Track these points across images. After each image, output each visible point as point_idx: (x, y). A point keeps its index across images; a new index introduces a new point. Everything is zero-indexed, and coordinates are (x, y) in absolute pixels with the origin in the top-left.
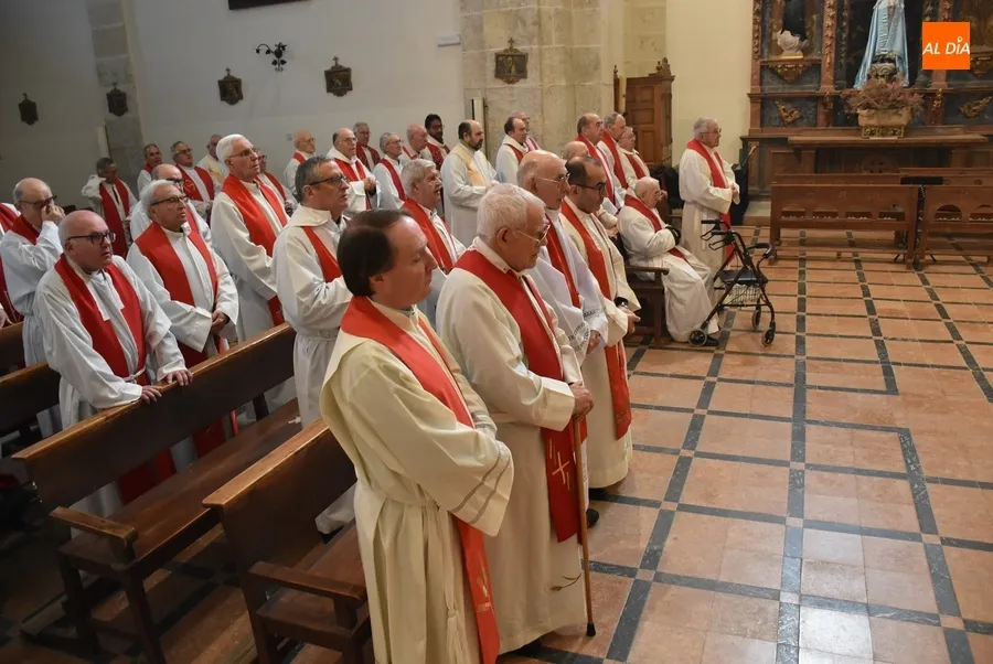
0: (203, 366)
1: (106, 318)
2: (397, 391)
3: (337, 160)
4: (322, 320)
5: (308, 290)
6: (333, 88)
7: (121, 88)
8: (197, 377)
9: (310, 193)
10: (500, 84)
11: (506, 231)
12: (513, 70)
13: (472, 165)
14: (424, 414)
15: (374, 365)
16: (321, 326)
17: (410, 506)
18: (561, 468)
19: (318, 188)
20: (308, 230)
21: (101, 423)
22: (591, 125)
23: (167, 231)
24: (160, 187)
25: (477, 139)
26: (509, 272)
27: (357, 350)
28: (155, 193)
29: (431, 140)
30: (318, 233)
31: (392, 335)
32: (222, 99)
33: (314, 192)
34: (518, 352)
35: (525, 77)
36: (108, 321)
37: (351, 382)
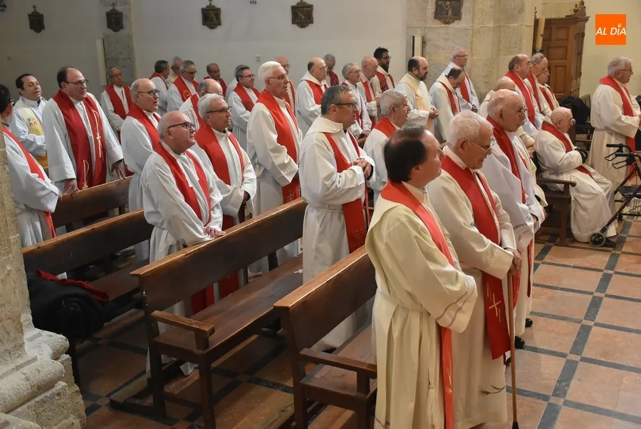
1: (190, 185)
2: (416, 237)
4: (333, 199)
5: (329, 177)
6: (298, 21)
7: (119, 8)
9: (334, 110)
10: (438, 24)
11: (464, 142)
12: (450, 12)
13: (419, 93)
15: (404, 220)
17: (413, 311)
18: (495, 305)
19: (340, 108)
20: (328, 135)
22: (523, 64)
23: (216, 131)
24: (215, 100)
25: (423, 72)
26: (467, 170)
27: (394, 210)
32: (204, 24)
33: (337, 109)
34: (471, 220)
35: (460, 19)
36: (192, 188)
37: (388, 228)
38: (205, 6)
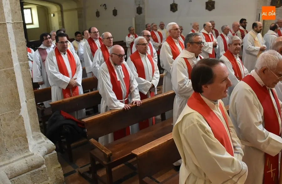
0: (146, 100)
1: (118, 79)
2: (203, 135)
3: (204, 34)
4: (186, 93)
5: (183, 81)
6: (208, 8)
7: (141, 6)
8: (143, 104)
9: (189, 46)
11: (266, 69)
12: (279, 2)
13: (256, 39)
14: (212, 147)
15: (196, 123)
16: (185, 95)
17: (200, 178)
18: (271, 171)
19: (192, 45)
20: (186, 59)
21: (110, 114)
23: (140, 54)
24: (141, 39)
25: (259, 29)
26: (265, 87)
28: (139, 41)
29: (241, 28)
30: (189, 61)
31: (206, 112)
32: (171, 10)
33: (191, 46)
34: (260, 119)
36: (119, 81)
37: (186, 127)
38: (171, 4)
